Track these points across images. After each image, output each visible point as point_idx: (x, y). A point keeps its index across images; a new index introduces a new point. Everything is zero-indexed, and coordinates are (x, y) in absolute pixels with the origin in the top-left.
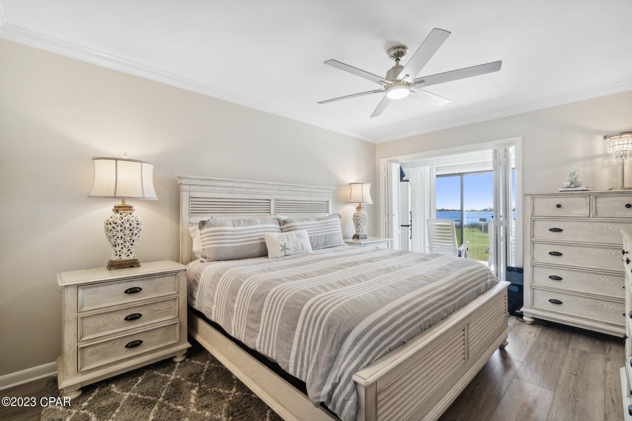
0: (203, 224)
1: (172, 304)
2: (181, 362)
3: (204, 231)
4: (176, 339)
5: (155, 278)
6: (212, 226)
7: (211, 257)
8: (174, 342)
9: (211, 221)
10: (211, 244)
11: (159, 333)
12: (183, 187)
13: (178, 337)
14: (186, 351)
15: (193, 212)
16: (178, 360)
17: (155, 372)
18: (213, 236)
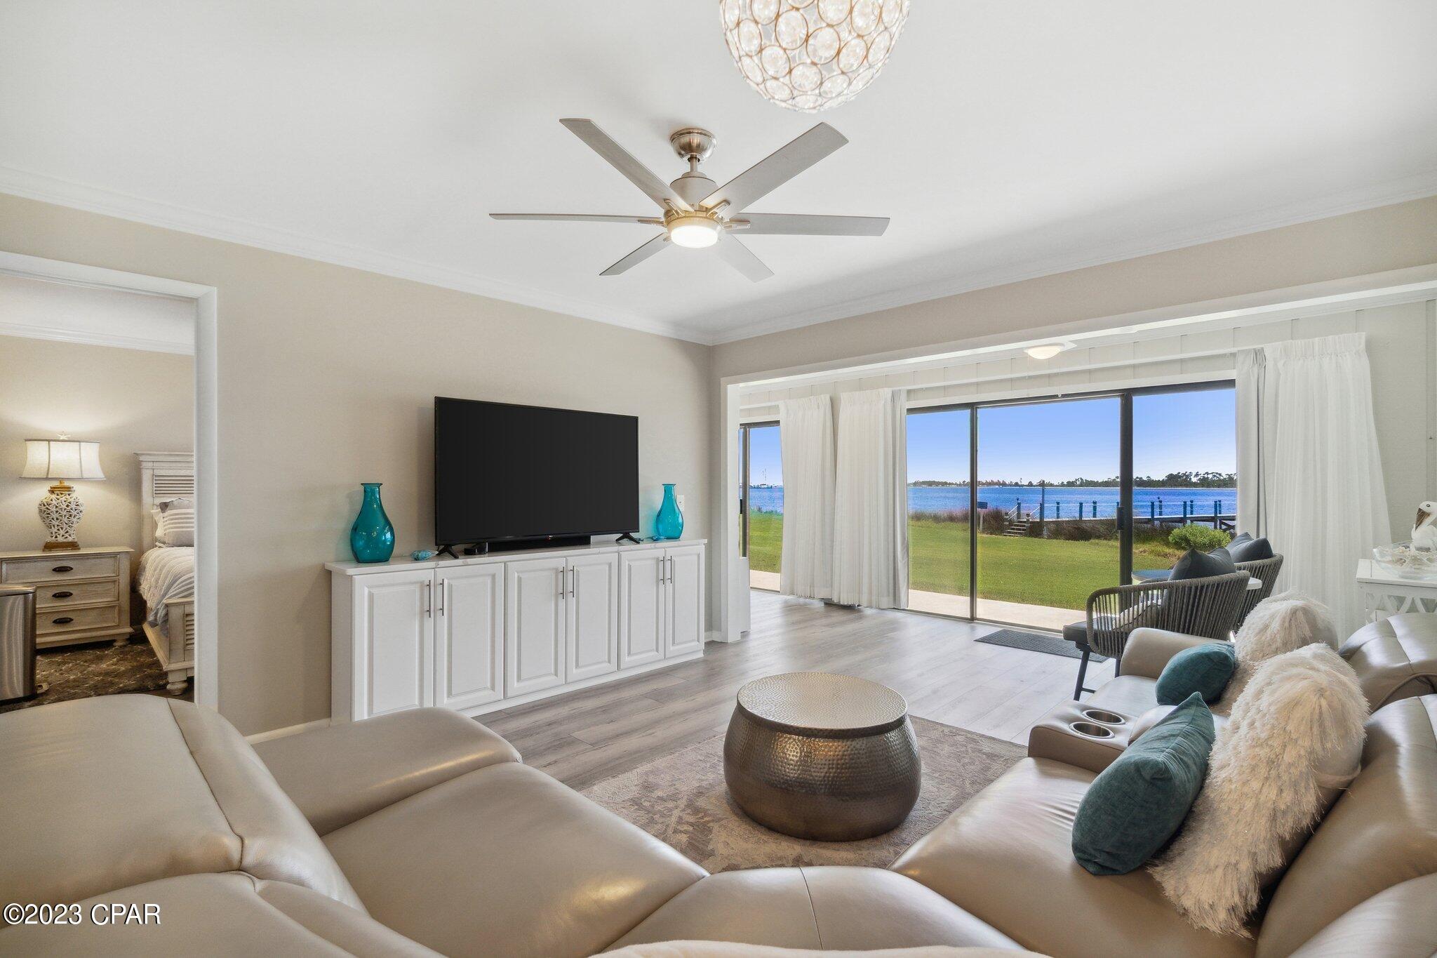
0: (164, 506)
1: (110, 586)
2: (121, 647)
3: (166, 514)
4: (114, 622)
5: (88, 559)
6: (175, 507)
7: (170, 542)
8: (113, 624)
9: (175, 503)
10: (172, 528)
11: (94, 614)
12: (144, 464)
13: (117, 620)
14: (128, 637)
15: (157, 493)
16: (118, 644)
17: (106, 652)
18: (176, 523)
